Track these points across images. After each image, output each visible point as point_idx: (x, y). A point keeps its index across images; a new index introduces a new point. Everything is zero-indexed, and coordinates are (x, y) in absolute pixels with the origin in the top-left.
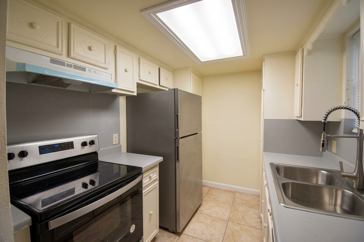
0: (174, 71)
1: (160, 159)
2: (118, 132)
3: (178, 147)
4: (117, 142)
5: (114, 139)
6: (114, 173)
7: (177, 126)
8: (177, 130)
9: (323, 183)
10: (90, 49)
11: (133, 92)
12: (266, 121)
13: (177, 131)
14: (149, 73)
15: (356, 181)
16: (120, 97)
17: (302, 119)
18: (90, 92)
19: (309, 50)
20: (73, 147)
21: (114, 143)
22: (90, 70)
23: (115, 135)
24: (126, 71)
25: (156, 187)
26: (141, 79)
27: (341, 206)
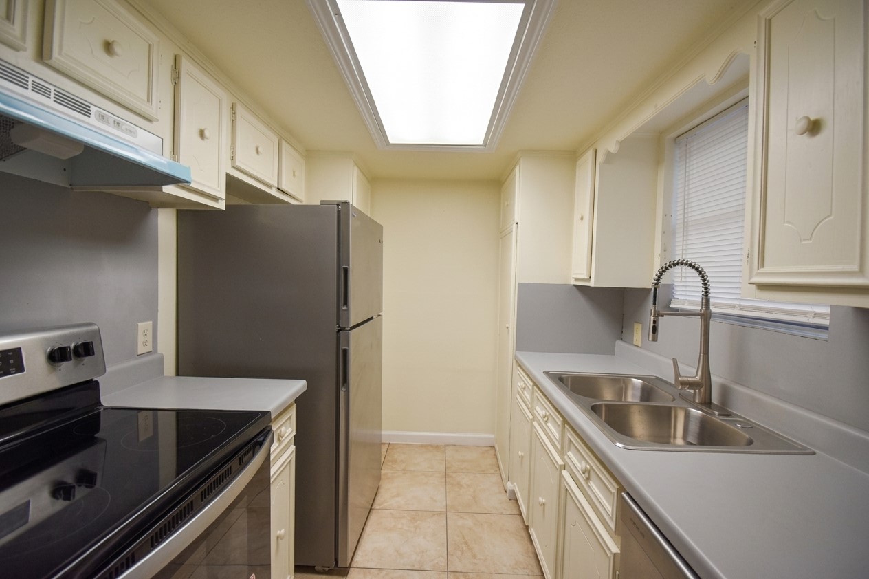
0: (311, 155)
1: (299, 386)
2: (153, 316)
3: (346, 352)
4: (149, 348)
5: (141, 339)
6: (141, 439)
7: (344, 297)
8: (345, 308)
9: (637, 400)
10: (108, 47)
11: (216, 199)
12: (522, 287)
13: (344, 310)
14: (257, 149)
15: (700, 391)
16: (159, 210)
17: (592, 284)
18: (71, 185)
19: (609, 153)
20: (20, 369)
21: (141, 350)
22: (103, 117)
23: (144, 326)
24: (202, 134)
25: (290, 461)
26: (238, 164)
27: (685, 437)
